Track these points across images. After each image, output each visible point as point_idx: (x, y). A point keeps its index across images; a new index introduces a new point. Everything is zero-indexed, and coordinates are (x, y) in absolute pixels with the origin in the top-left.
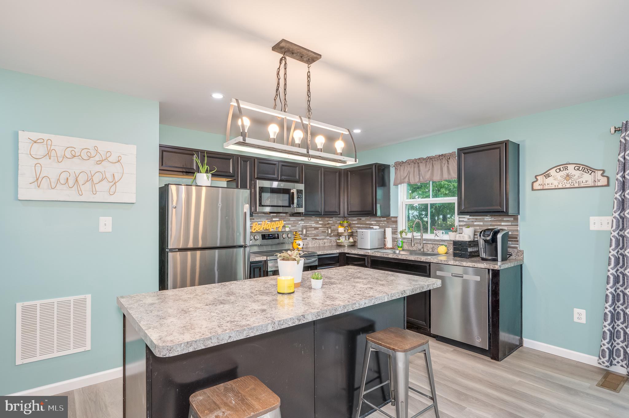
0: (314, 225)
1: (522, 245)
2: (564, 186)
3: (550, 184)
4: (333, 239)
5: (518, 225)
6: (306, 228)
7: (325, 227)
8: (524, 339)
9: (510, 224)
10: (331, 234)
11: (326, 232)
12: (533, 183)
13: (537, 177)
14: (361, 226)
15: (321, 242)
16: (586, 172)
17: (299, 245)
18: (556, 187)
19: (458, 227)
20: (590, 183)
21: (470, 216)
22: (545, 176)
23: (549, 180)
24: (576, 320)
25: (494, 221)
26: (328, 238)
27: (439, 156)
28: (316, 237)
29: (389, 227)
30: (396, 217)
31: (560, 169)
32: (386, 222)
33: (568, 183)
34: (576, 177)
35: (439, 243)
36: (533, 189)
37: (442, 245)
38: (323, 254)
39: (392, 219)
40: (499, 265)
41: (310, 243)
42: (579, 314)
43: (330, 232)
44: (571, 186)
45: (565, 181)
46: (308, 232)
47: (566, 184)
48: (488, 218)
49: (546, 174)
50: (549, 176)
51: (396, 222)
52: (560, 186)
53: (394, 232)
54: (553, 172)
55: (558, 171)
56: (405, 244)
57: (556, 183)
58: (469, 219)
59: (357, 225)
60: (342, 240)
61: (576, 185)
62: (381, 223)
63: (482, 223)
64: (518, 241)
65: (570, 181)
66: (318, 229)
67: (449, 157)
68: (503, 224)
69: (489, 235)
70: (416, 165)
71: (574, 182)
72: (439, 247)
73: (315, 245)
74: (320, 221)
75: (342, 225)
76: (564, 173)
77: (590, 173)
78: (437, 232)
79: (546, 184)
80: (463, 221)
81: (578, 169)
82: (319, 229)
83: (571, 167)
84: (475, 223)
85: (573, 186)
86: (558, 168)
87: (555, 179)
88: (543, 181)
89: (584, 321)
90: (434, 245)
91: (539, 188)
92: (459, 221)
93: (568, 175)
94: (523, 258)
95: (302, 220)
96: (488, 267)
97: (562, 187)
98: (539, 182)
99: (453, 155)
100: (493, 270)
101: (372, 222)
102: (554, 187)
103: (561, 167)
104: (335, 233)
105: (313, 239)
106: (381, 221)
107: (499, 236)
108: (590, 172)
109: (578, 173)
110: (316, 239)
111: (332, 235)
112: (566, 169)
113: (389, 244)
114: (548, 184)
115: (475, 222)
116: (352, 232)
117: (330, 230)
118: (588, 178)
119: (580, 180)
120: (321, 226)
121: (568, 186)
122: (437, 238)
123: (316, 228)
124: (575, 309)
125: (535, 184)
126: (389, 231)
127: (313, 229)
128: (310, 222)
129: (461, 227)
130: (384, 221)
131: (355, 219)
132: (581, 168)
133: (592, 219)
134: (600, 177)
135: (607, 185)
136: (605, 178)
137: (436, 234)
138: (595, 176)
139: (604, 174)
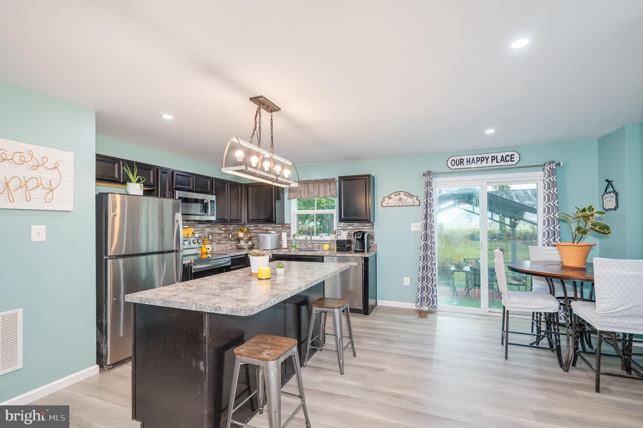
0: (218, 231)
1: (376, 241)
2: (398, 204)
4: (234, 243)
5: (374, 229)
6: (211, 233)
7: (227, 233)
8: (378, 301)
9: (369, 228)
10: (231, 239)
11: (227, 237)
12: (382, 202)
13: (385, 199)
14: (258, 231)
15: (224, 246)
16: (409, 197)
17: (209, 249)
18: (395, 205)
19: (337, 231)
20: (411, 204)
21: (345, 223)
22: (388, 198)
23: (391, 201)
24: (405, 284)
25: (360, 226)
26: (230, 242)
27: (324, 180)
28: (220, 242)
29: (284, 232)
30: (290, 224)
31: (396, 194)
32: (281, 228)
34: (404, 200)
35: (323, 242)
36: (382, 206)
37: (326, 244)
38: (234, 255)
39: (286, 225)
40: (366, 255)
41: (215, 247)
42: (406, 280)
43: (231, 237)
45: (399, 202)
46: (213, 238)
48: (356, 224)
50: (390, 198)
51: (289, 228)
52: (396, 205)
53: (288, 236)
54: (393, 196)
55: (395, 195)
56: (297, 244)
57: (394, 203)
58: (343, 225)
59: (254, 231)
60: (242, 243)
61: (405, 204)
62: (277, 229)
63: (352, 228)
64: (374, 239)
65: (401, 202)
67: (330, 181)
68: (365, 228)
69: (360, 236)
70: (306, 184)
71: (404, 202)
72: (323, 245)
73: (220, 249)
74: (222, 227)
75: (242, 231)
76: (398, 197)
78: (322, 235)
80: (340, 226)
81: (405, 195)
82: (222, 234)
83: (402, 194)
84: (348, 228)
85: (403, 205)
86: (396, 193)
87: (394, 201)
88: (388, 201)
89: (408, 284)
90: (320, 244)
91: (386, 205)
92: (338, 227)
93: (400, 198)
94: (377, 249)
95: (208, 227)
96: (362, 256)
98: (386, 202)
99: (333, 180)
100: (364, 258)
101: (269, 228)
102: (393, 205)
103: (397, 193)
104: (235, 238)
105: (217, 243)
106: (277, 227)
107: (366, 236)
108: (411, 197)
109: (405, 197)
110: (220, 243)
111: (232, 239)
112: (400, 194)
113: (285, 245)
114: (390, 203)
116: (251, 237)
117: (231, 235)
118: (410, 201)
119: (406, 201)
120: (223, 232)
121: (401, 205)
122: (322, 239)
123: (220, 234)
124: (404, 278)
125: (383, 202)
126: (284, 235)
127: (217, 235)
128: (215, 229)
129: (339, 231)
130: (280, 227)
131: (253, 225)
132: (407, 195)
133: (413, 224)
134: (416, 201)
135: (419, 205)
136: (418, 201)
137: (321, 236)
138: (413, 200)
139: (418, 199)
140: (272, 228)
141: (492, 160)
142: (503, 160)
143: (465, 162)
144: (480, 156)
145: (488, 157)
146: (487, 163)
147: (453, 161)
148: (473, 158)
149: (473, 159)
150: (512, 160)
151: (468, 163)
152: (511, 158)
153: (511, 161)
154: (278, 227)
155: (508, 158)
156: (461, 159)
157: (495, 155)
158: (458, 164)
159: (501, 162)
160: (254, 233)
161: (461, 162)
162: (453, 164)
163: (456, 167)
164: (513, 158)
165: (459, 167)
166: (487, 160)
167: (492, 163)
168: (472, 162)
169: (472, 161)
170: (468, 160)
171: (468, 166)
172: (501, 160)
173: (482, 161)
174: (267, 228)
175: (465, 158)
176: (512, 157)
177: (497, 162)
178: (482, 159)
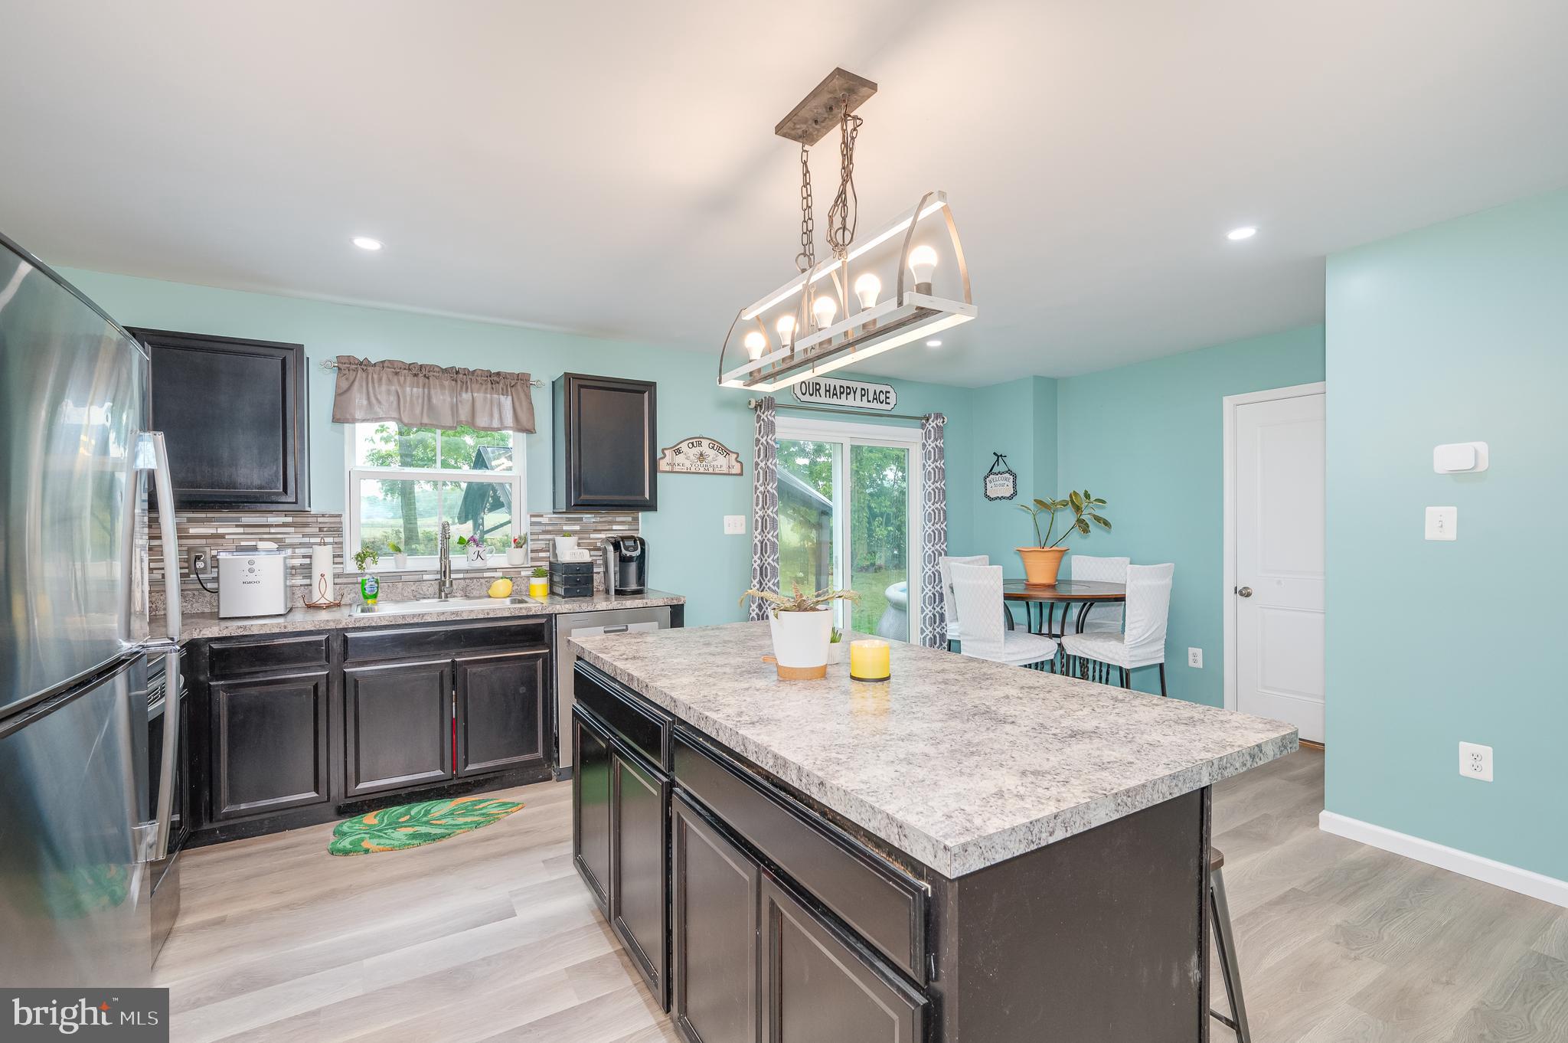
2: (697, 469)
3: (681, 465)
5: (638, 530)
9: (626, 527)
13: (666, 452)
16: (720, 453)
18: (688, 470)
19: (530, 537)
20: (725, 469)
22: (674, 451)
23: (680, 459)
25: (600, 522)
27: (490, 373)
29: (318, 544)
30: (338, 516)
31: (692, 443)
32: (295, 530)
33: (702, 466)
34: (710, 459)
35: (485, 575)
37: (496, 577)
39: (319, 520)
44: (705, 471)
45: (699, 463)
47: (699, 467)
48: (587, 518)
49: (676, 448)
50: (678, 452)
51: (336, 529)
52: (693, 470)
54: (684, 447)
55: (690, 445)
57: (688, 464)
61: (711, 470)
63: (577, 528)
65: (704, 463)
68: (615, 527)
71: (708, 465)
76: (697, 450)
77: (724, 455)
78: (481, 549)
79: (676, 465)
80: (539, 523)
81: (713, 448)
83: (705, 443)
84: (564, 528)
85: (707, 471)
86: (691, 441)
87: (687, 458)
88: (672, 459)
90: (465, 581)
91: (668, 468)
92: (533, 524)
93: (701, 455)
97: (695, 471)
98: (667, 459)
102: (685, 470)
103: (694, 440)
106: (274, 527)
108: (725, 453)
109: (712, 453)
112: (700, 444)
114: (678, 465)
115: (565, 524)
118: (721, 462)
119: (715, 463)
121: (702, 470)
122: (479, 564)
125: (661, 461)
126: (322, 556)
129: (535, 537)
130: (289, 525)
132: (716, 446)
133: (727, 519)
134: (734, 463)
135: (741, 474)
136: (739, 464)
137: (479, 555)
138: (729, 460)
139: (738, 459)
142: (876, 399)
143: (822, 391)
144: (845, 384)
150: (888, 401)
153: (886, 403)
155: (883, 397)
161: (816, 390)
163: (807, 398)
165: (813, 399)
166: (855, 393)
168: (834, 394)
173: (848, 394)
174: (212, 531)
176: (888, 395)
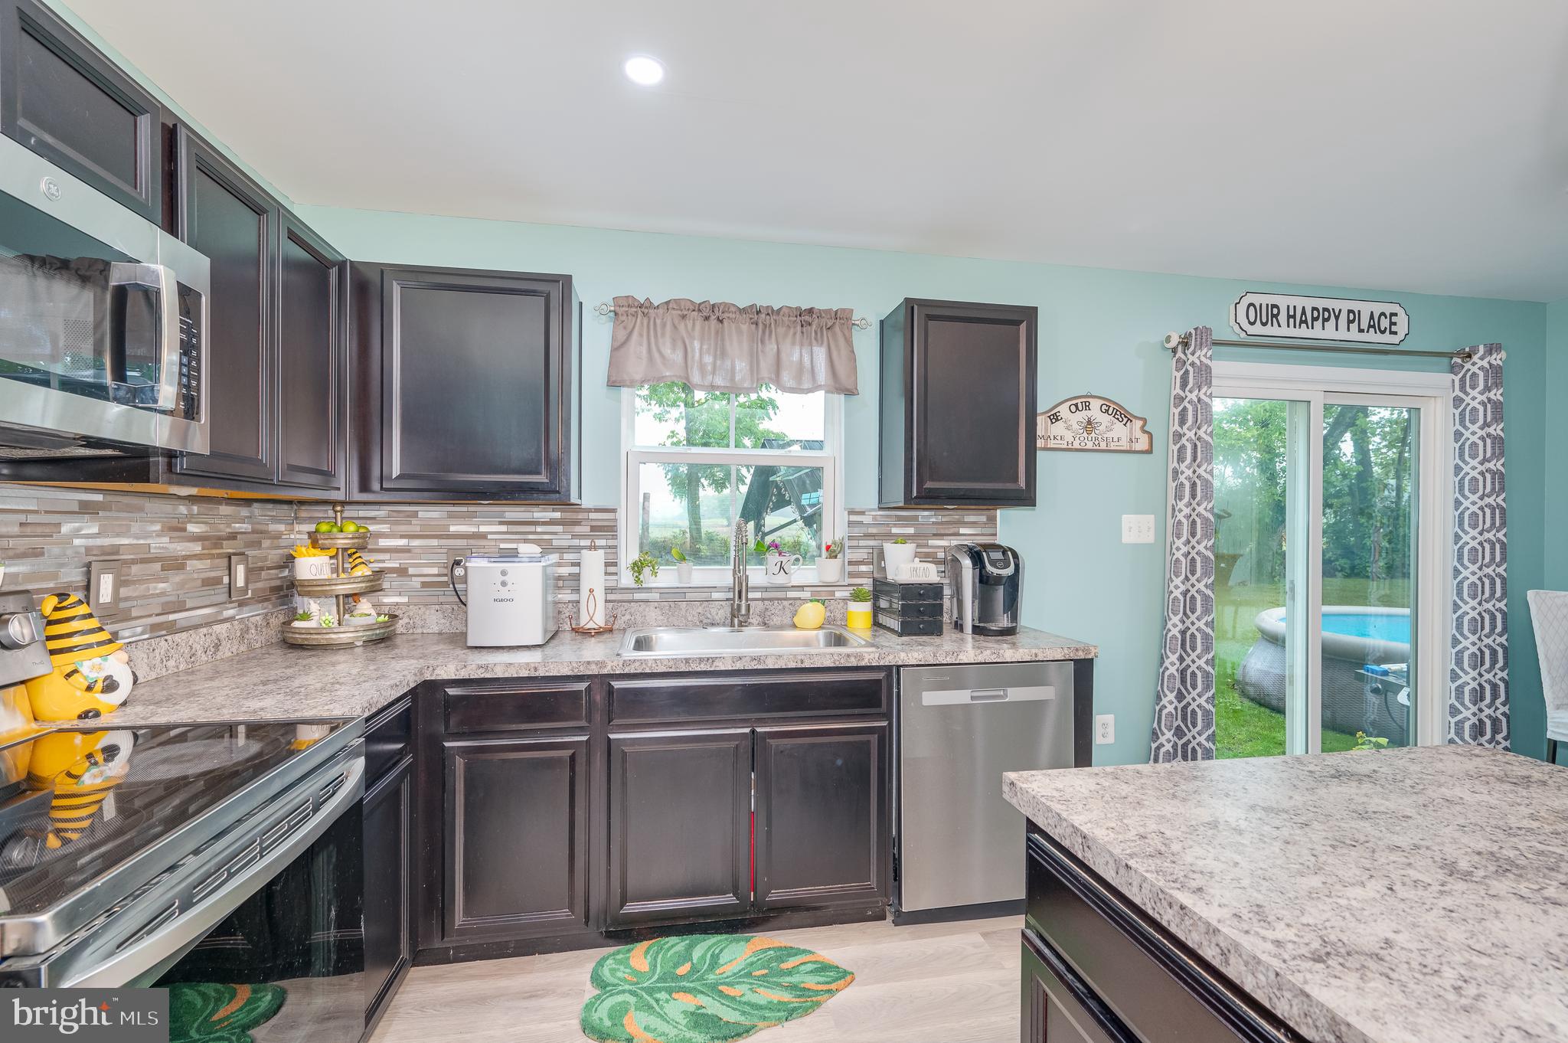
2: (1083, 444)
3: (1059, 438)
4: (254, 614)
5: (996, 535)
7: (220, 556)
10: (245, 590)
11: (217, 581)
16: (1118, 419)
18: (1070, 446)
19: (847, 543)
20: (1124, 445)
22: (1049, 417)
23: (1058, 429)
24: (1099, 739)
25: (942, 523)
26: (233, 611)
29: (588, 548)
30: (614, 511)
31: (1076, 405)
32: (562, 529)
33: (1090, 439)
34: (1102, 428)
35: (787, 595)
37: (811, 600)
42: (1104, 725)
43: (240, 582)
44: (1095, 448)
45: (1085, 435)
47: (1086, 441)
49: (1052, 413)
50: (1056, 418)
51: (611, 528)
52: (1076, 445)
54: (1064, 411)
55: (1073, 408)
56: (652, 608)
57: (1068, 436)
58: (875, 518)
60: (318, 615)
61: (1103, 446)
63: (911, 531)
65: (1093, 435)
66: (181, 567)
68: (962, 531)
71: (1100, 437)
76: (1082, 416)
77: (1124, 422)
79: (1052, 438)
80: (860, 524)
81: (1107, 411)
82: (191, 565)
83: (1095, 404)
84: (895, 530)
85: (1098, 448)
86: (1074, 402)
87: (1067, 428)
88: (1046, 430)
89: (1110, 740)
90: (766, 602)
91: (1039, 444)
92: (850, 524)
93: (1089, 422)
97: (1080, 447)
98: (1040, 430)
102: (1065, 446)
103: (1079, 401)
104: (260, 585)
105: (155, 627)
106: (540, 523)
108: (1125, 420)
109: (1104, 419)
111: (250, 595)
112: (1087, 407)
114: (1055, 438)
115: (895, 525)
116: (379, 573)
117: (240, 571)
118: (1119, 433)
119: (1109, 435)
120: (197, 548)
121: (1090, 445)
122: (780, 579)
123: (174, 564)
124: (1097, 716)
126: (593, 564)
127: (158, 566)
129: (854, 543)
130: (555, 522)
132: (1111, 409)
133: (1126, 519)
134: (1138, 433)
135: (1149, 451)
136: (1146, 436)
137: (781, 567)
138: (1131, 429)
139: (1146, 428)
140: (504, 528)
141: (1350, 322)
142: (1374, 327)
143: (1283, 318)
144: (1321, 304)
145: (1340, 310)
146: (1337, 330)
147: (1252, 308)
148: (1304, 307)
149: (1304, 312)
150: (1394, 328)
151: (1291, 320)
152: (1392, 324)
153: (1392, 333)
154: (544, 523)
155: (1385, 323)
156: (1274, 306)
157: (1355, 306)
158: (1264, 320)
159: (1368, 332)
160: (387, 556)
161: (1273, 316)
162: (1252, 319)
163: (1258, 329)
164: (1395, 324)
165: (1268, 330)
166: (1337, 318)
167: (1349, 330)
168: (1301, 322)
169: (1301, 317)
170: (1291, 313)
171: (1292, 332)
172: (1370, 326)
173: (1325, 320)
174: (474, 529)
175: (1283, 302)
176: (1394, 319)
177: (1361, 331)
178: (1324, 316)
